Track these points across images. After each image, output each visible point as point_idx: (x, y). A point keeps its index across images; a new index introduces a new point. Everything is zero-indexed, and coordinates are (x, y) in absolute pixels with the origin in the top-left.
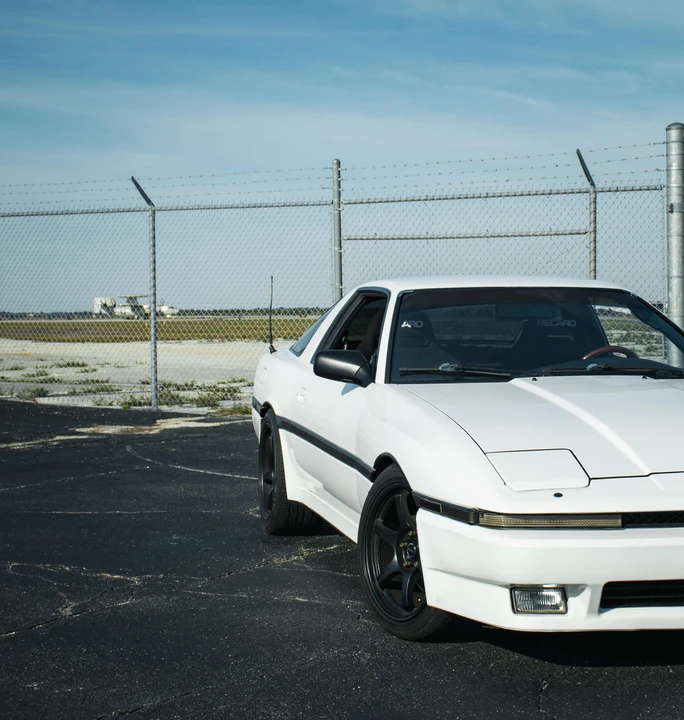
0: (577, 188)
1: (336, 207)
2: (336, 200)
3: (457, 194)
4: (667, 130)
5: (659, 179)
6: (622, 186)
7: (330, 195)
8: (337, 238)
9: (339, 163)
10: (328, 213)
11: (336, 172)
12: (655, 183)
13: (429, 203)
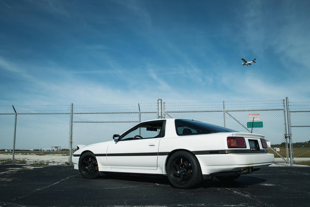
0: (137, 112)
1: (72, 114)
2: (72, 113)
3: (105, 112)
4: (158, 100)
5: (156, 110)
6: (147, 112)
7: (70, 112)
8: (71, 122)
9: (73, 104)
10: (69, 116)
11: (72, 106)
12: (155, 111)
13: (98, 114)
